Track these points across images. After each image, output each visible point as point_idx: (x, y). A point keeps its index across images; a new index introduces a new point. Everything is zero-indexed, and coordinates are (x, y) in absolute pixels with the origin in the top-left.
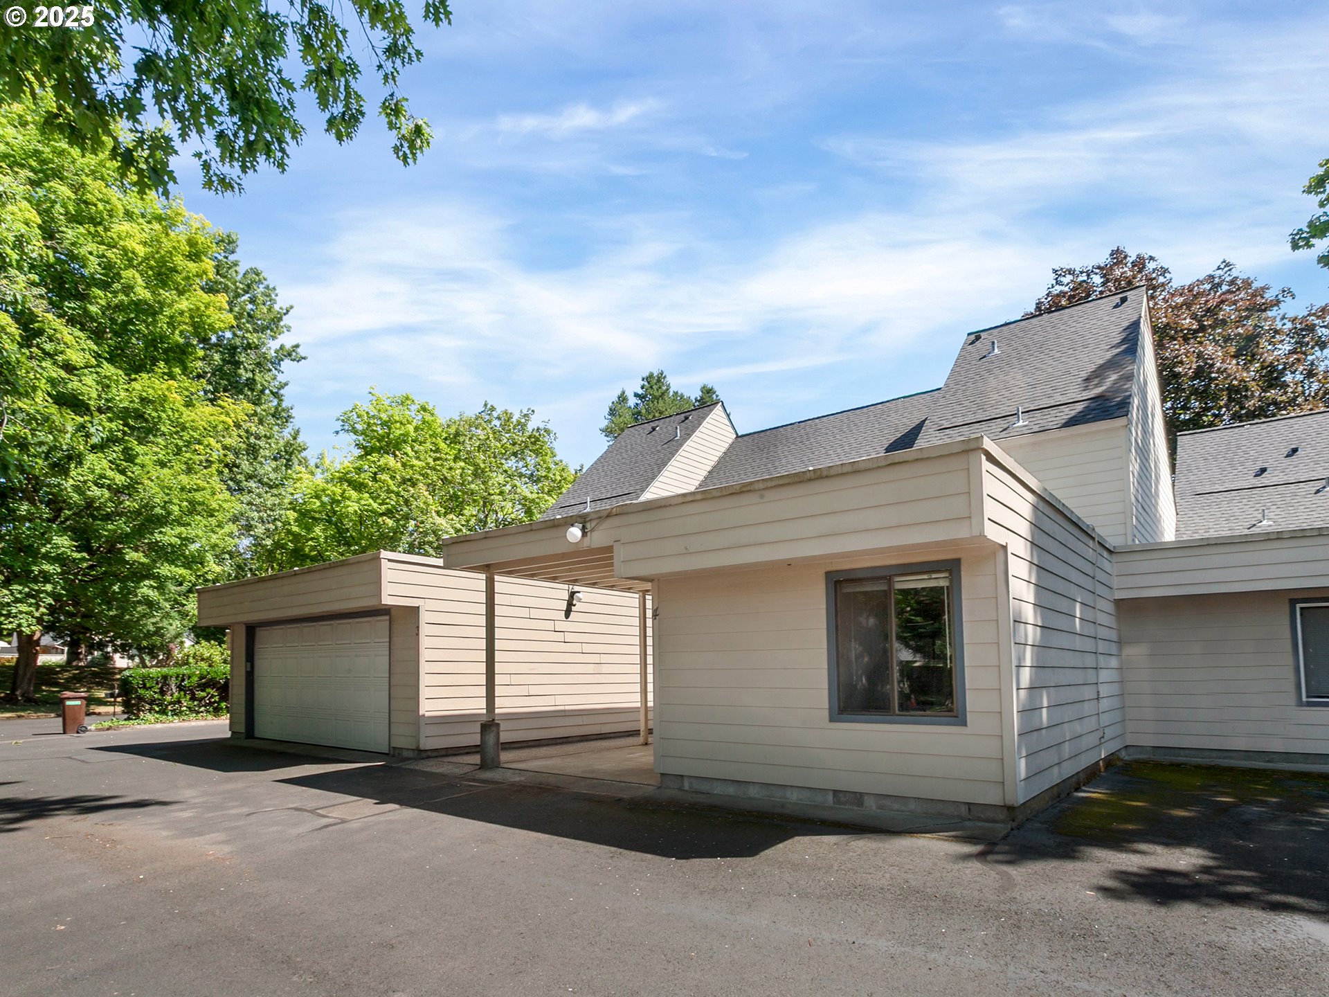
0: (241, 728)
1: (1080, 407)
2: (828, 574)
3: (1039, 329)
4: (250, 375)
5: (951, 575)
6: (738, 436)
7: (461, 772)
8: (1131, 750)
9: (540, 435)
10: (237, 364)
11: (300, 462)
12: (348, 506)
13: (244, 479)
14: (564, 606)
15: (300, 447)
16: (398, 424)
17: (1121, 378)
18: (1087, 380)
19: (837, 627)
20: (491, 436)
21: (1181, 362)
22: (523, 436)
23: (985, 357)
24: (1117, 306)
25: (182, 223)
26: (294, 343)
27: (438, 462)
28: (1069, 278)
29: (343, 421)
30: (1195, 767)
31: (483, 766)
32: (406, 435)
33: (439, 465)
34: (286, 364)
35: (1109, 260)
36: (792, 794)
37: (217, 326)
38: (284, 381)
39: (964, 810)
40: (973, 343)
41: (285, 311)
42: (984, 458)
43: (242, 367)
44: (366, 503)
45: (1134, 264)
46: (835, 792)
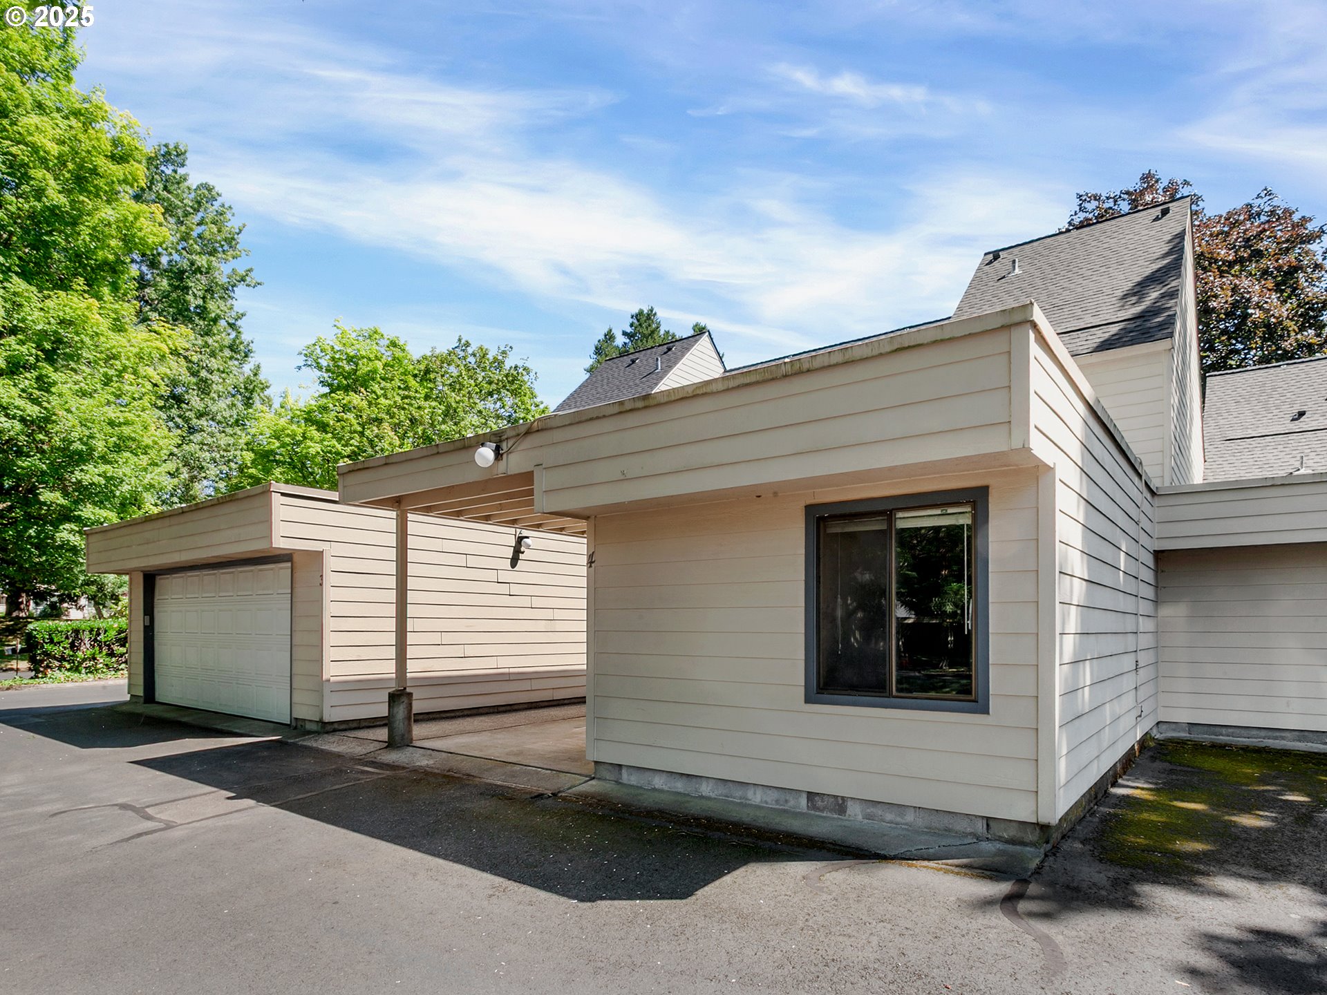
0: (140, 692)
1: (1114, 329)
2: (809, 509)
3: (1067, 246)
4: (200, 302)
5: (974, 508)
6: (726, 371)
7: (364, 751)
8: (1164, 727)
9: (518, 373)
10: (186, 289)
11: (264, 400)
12: (309, 447)
13: (193, 416)
14: (509, 553)
15: (262, 384)
16: (365, 360)
17: (1163, 296)
18: (1125, 297)
19: (818, 577)
20: (464, 373)
21: (1216, 296)
22: (500, 374)
23: (1004, 277)
24: (1157, 219)
25: (103, 118)
26: (248, 268)
27: (406, 401)
28: (1094, 204)
29: (306, 355)
30: (1242, 749)
31: (391, 744)
32: (375, 371)
33: (407, 404)
34: (240, 290)
35: (1139, 184)
36: (755, 794)
37: (150, 241)
38: (241, 312)
39: (980, 827)
40: (991, 262)
41: (237, 231)
42: (1032, 335)
43: (190, 292)
44: (329, 444)
45: (1165, 190)
46: (811, 795)
